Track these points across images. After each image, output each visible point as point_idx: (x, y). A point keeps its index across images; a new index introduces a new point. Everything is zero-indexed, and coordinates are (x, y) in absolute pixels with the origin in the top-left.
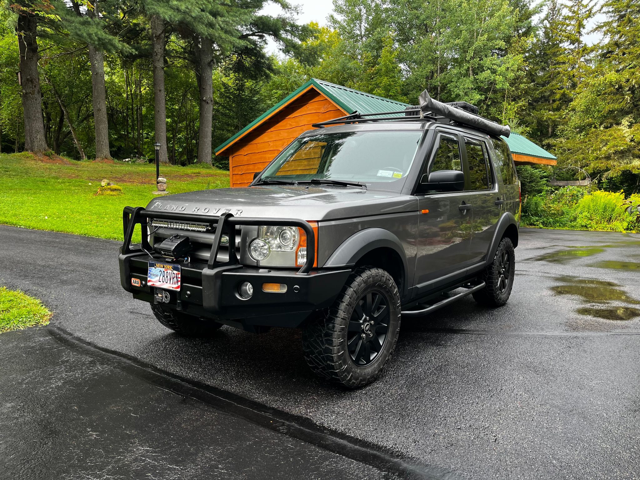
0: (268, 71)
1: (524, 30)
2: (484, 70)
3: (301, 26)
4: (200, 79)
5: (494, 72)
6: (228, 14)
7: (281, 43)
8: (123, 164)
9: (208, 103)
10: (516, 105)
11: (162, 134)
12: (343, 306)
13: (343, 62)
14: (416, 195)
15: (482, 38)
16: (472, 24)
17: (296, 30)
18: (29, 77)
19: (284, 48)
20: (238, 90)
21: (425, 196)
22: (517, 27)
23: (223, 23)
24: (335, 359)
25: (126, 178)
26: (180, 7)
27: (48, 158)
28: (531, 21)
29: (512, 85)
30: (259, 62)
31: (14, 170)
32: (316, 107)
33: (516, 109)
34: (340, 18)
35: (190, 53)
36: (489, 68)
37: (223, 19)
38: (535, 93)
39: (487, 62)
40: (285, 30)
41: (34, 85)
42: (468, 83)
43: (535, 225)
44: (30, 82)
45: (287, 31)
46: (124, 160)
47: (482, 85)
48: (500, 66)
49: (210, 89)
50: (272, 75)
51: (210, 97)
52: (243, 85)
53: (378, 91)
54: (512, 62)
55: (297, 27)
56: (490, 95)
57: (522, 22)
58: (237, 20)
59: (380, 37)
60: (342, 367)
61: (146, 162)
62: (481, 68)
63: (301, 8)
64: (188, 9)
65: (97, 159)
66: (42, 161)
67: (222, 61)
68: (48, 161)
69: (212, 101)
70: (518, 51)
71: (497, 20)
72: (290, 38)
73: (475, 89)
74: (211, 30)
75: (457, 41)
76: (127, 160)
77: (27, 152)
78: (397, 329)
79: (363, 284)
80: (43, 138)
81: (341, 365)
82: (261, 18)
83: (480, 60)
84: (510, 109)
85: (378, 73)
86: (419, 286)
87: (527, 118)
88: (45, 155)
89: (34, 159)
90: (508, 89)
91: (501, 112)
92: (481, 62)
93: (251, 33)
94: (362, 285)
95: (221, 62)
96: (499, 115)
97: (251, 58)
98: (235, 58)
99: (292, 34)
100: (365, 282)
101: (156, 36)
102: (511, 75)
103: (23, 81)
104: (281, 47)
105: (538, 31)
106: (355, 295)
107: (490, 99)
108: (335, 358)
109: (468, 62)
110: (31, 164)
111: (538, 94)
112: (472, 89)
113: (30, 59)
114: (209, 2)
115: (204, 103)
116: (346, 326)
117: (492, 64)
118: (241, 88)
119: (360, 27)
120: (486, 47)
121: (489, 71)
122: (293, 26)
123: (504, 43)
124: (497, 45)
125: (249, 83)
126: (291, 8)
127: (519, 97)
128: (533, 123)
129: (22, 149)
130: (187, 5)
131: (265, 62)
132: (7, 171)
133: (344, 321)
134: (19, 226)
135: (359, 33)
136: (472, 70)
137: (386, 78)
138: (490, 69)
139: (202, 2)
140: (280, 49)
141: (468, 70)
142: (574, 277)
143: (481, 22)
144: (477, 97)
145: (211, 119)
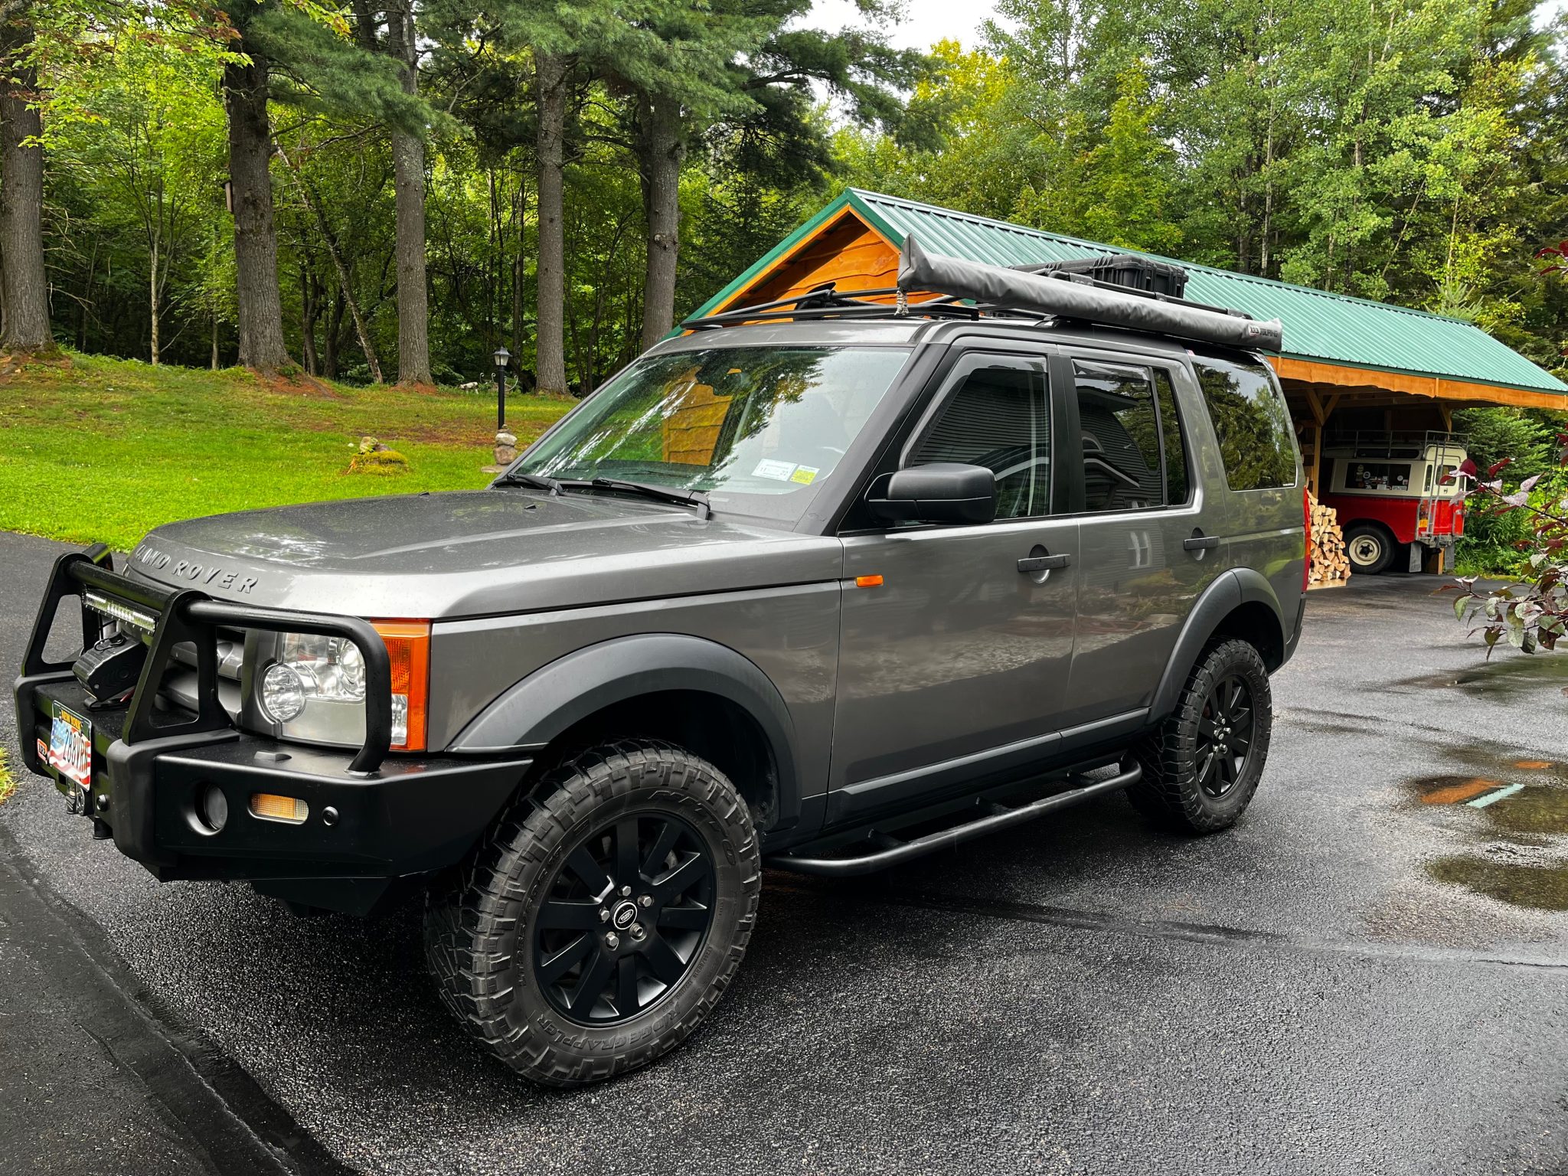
0: (818, 168)
1: (1510, 43)
2: (1393, 151)
3: (900, 52)
4: (650, 189)
5: (1421, 154)
6: (710, 29)
7: (849, 96)
8: (456, 395)
9: (665, 248)
10: (1483, 243)
11: (553, 324)
12: (510, 862)
13: (1014, 139)
14: (841, 536)
15: (1387, 67)
16: (1360, 30)
17: (888, 63)
18: (248, 194)
19: (855, 108)
20: (743, 214)
21: (888, 537)
22: (1491, 35)
23: (685, 55)
24: (482, 1009)
25: (441, 432)
26: (578, 22)
27: (286, 381)
28: (1530, 18)
29: (1471, 187)
30: (796, 145)
31: (199, 410)
32: (861, 260)
33: (1481, 253)
34: (1011, 26)
35: (635, 127)
36: (1406, 145)
37: (685, 44)
38: (1541, 210)
39: (1401, 128)
40: (859, 65)
41: (260, 212)
42: (1346, 184)
43: (1507, 573)
44: (251, 207)
45: (863, 66)
46: (462, 386)
47: (1388, 190)
48: (1438, 139)
49: (672, 215)
50: (826, 175)
51: (670, 235)
52: (755, 203)
53: (1100, 211)
54: (1470, 128)
55: (890, 55)
56: (1411, 214)
57: (1506, 22)
58: (719, 46)
59: (1113, 72)
60: (509, 1031)
61: (514, 390)
62: (1383, 145)
63: (905, 8)
64: (600, 24)
65: (400, 384)
66: (272, 388)
67: (709, 145)
68: (285, 388)
69: (675, 243)
70: (1488, 98)
71: (1430, 17)
72: (873, 84)
73: (1368, 200)
74: (662, 74)
75: (1318, 74)
76: (470, 385)
77: (242, 367)
78: (742, 916)
79: (591, 799)
80: (279, 335)
81: (503, 1028)
82: (797, 37)
83: (1382, 124)
84: (1467, 253)
85: (1103, 164)
86: (852, 789)
87: (1519, 278)
88: (282, 374)
89: (255, 385)
90: (1461, 199)
91: (1441, 261)
92: (1386, 128)
93: (774, 74)
94: (586, 802)
95: (706, 149)
96: (1433, 268)
97: (776, 135)
98: (737, 136)
99: (877, 74)
100: (602, 792)
101: (546, 92)
102: (1469, 163)
103: (235, 202)
104: (849, 107)
105: (1554, 43)
106: (557, 829)
107: (1410, 225)
108: (483, 1007)
109: (1348, 129)
110: (245, 395)
111: (1549, 214)
112: (1359, 200)
113: (251, 151)
114: (661, 5)
115: (656, 249)
116: (523, 919)
117: (1417, 135)
118: (750, 208)
119: (1065, 46)
120: (1400, 89)
121: (1406, 152)
122: (881, 53)
123: (1451, 79)
124: (1429, 83)
125: (770, 198)
126: (881, 9)
127: (1494, 221)
128: (1533, 289)
129: (229, 358)
130: (597, 13)
131: (810, 144)
132: (183, 412)
133: (512, 905)
134: (118, 550)
135: (1059, 63)
136: (1360, 150)
137: (1121, 176)
138: (1409, 147)
139: (642, 6)
140: (847, 112)
141: (1348, 151)
142: (1505, 747)
143: (1387, 25)
144: (1371, 221)
145: (671, 287)
